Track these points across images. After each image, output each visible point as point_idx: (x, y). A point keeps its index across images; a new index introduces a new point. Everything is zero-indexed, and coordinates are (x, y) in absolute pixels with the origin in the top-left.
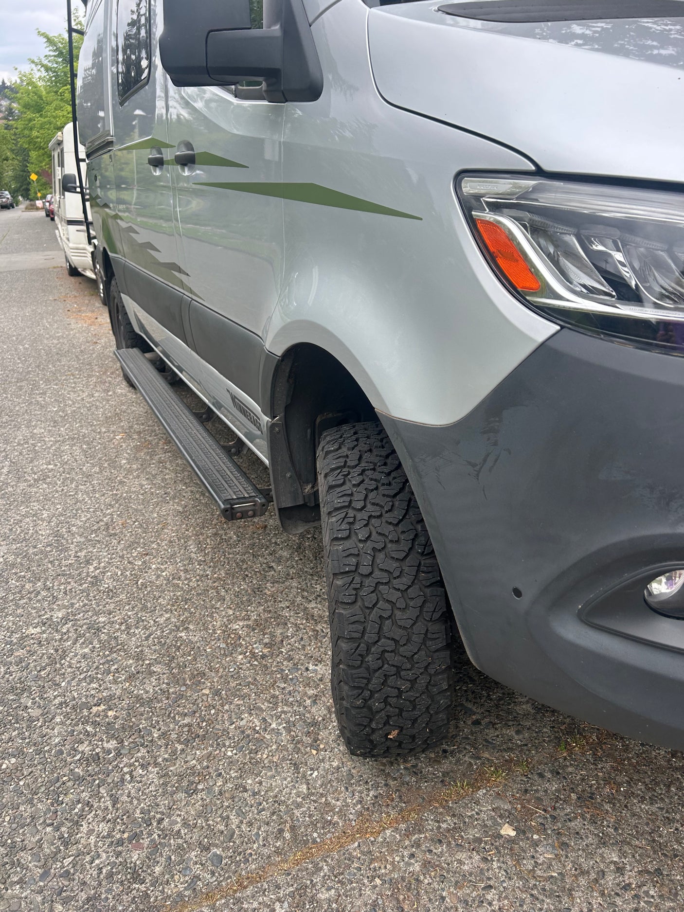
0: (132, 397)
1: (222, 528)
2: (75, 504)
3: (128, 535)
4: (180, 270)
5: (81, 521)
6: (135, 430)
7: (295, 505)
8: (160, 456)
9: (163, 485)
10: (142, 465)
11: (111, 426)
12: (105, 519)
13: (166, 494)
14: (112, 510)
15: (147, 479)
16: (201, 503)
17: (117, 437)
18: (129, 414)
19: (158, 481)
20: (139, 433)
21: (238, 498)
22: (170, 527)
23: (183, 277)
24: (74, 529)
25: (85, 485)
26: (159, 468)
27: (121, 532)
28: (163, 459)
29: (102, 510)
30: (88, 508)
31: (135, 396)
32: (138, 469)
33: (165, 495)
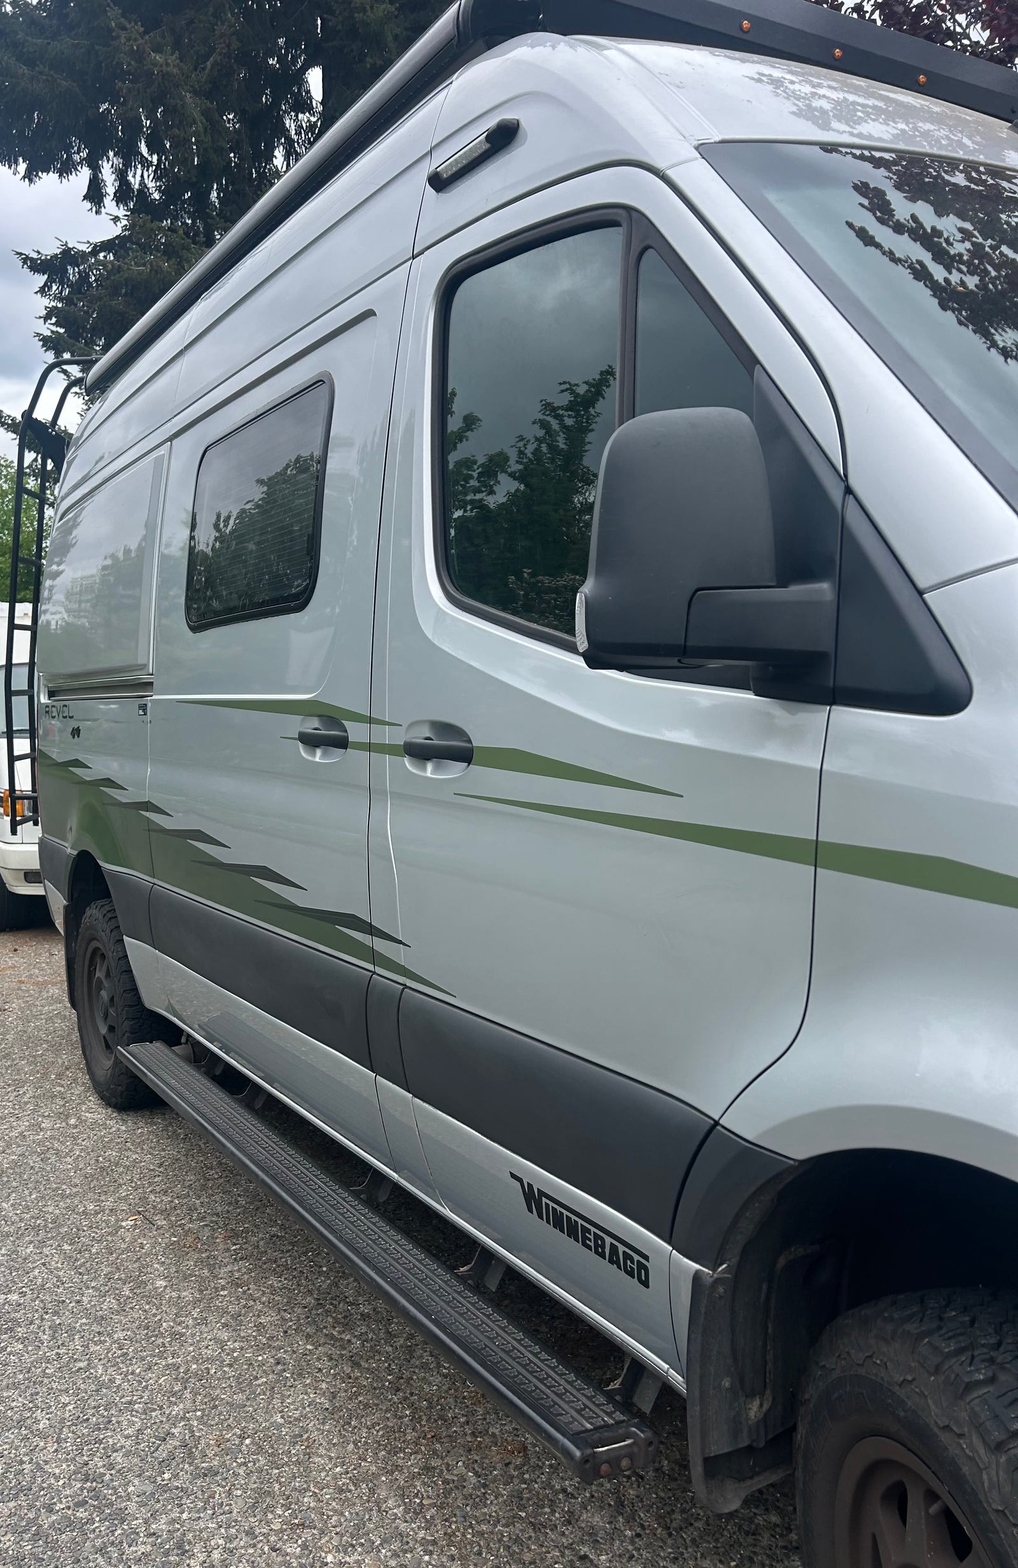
0: (119, 1129)
1: (435, 1452)
2: (97, 1390)
3: (241, 1472)
4: (370, 929)
5: (127, 1437)
6: (154, 1207)
7: (735, 1448)
8: (229, 1268)
9: (264, 1341)
10: (201, 1291)
11: (103, 1198)
12: (175, 1431)
13: (278, 1363)
14: (181, 1406)
15: (225, 1325)
16: (360, 1386)
17: (124, 1224)
18: (127, 1168)
19: (249, 1331)
20: (166, 1213)
21: (596, 1429)
22: (322, 1451)
23: (380, 945)
24: (118, 1457)
25: (101, 1342)
26: (238, 1299)
27: (223, 1464)
28: (237, 1275)
29: (161, 1408)
30: (130, 1403)
31: (123, 1128)
32: (196, 1302)
33: (280, 1367)
